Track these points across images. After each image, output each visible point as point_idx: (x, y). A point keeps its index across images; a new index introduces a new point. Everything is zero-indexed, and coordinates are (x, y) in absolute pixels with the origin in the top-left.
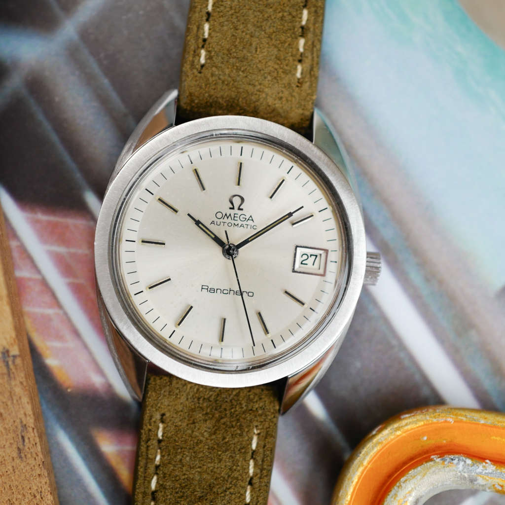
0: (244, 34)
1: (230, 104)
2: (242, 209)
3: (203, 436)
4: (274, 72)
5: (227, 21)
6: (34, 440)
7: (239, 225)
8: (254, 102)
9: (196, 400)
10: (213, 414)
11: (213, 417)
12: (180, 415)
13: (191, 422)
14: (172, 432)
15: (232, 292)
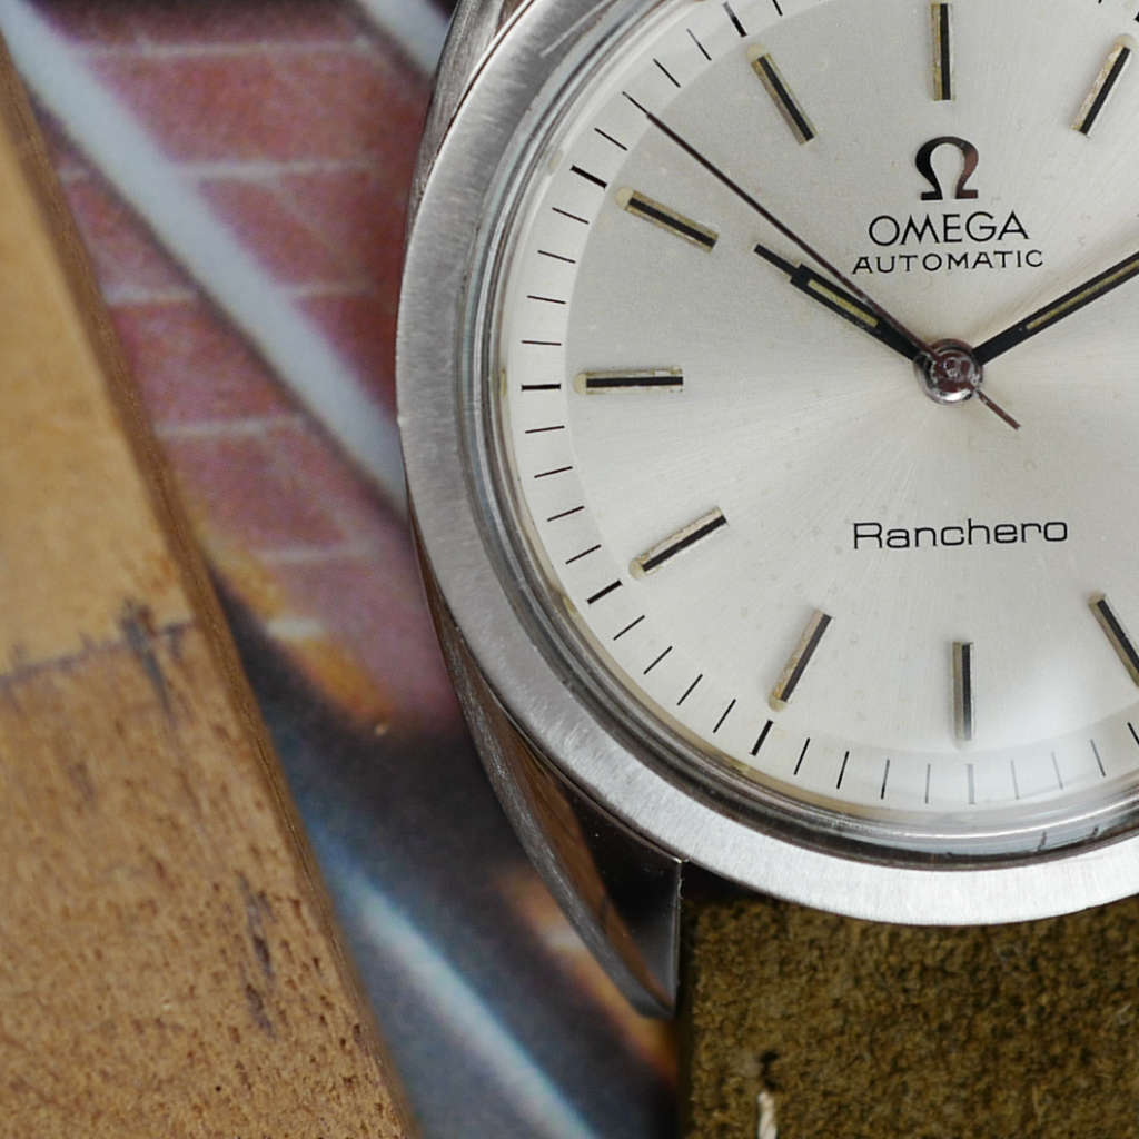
2: (973, 194)
3: (940, 1117)
6: (307, 947)
7: (971, 263)
9: (891, 981)
10: (970, 1027)
11: (970, 1038)
12: (839, 1049)
13: (886, 1068)
14: (815, 1122)
15: (979, 535)
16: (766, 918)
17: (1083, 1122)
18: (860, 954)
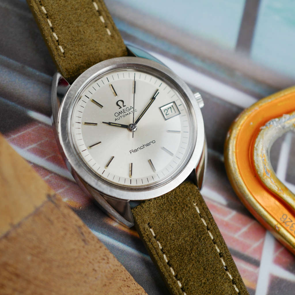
0: (74, 28)
1: (87, 64)
2: (125, 106)
3: (173, 221)
4: (98, 38)
5: (62, 26)
7: (129, 114)
8: (98, 56)
9: (159, 207)
10: (171, 208)
11: (172, 210)
12: (157, 219)
13: (164, 218)
14: (158, 229)
15: (145, 146)
16: (140, 207)
17: (190, 214)
18: (154, 206)
